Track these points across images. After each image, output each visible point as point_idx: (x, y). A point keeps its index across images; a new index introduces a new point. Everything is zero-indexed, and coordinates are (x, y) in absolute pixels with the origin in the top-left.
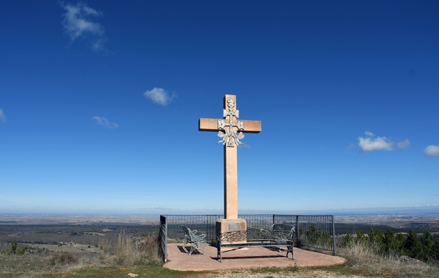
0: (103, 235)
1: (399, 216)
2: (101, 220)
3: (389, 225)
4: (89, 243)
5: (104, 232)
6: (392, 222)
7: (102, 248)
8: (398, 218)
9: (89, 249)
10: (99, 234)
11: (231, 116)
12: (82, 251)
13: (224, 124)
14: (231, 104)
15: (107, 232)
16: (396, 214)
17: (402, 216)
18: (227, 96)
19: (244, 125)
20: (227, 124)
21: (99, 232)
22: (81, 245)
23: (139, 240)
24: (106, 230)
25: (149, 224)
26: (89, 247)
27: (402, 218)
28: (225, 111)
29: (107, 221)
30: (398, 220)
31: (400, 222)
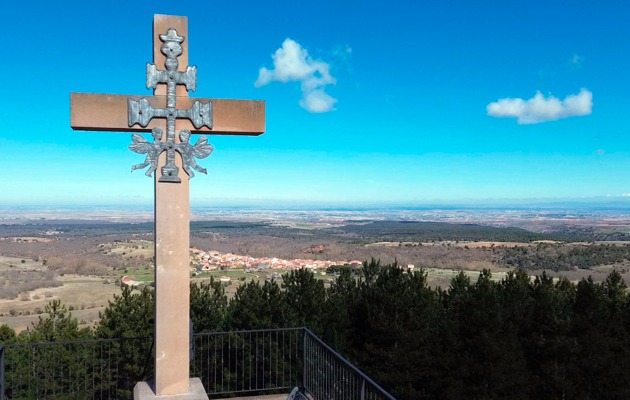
0: (46, 240)
1: (542, 213)
2: (42, 215)
3: (523, 227)
4: (23, 255)
5: (48, 237)
6: (531, 223)
7: (45, 263)
8: (541, 215)
9: (23, 265)
10: (40, 239)
11: (172, 83)
12: (10, 269)
13: (149, 111)
14: (170, 45)
15: (54, 235)
16: (538, 210)
17: (548, 212)
18: (158, 18)
19: (211, 113)
20: (160, 112)
21: (39, 236)
22: (8, 259)
23: (110, 249)
24: (52, 233)
25: (126, 222)
26: (23, 262)
27: (547, 215)
28: (152, 69)
29: (54, 218)
30: (541, 219)
31: (544, 223)
